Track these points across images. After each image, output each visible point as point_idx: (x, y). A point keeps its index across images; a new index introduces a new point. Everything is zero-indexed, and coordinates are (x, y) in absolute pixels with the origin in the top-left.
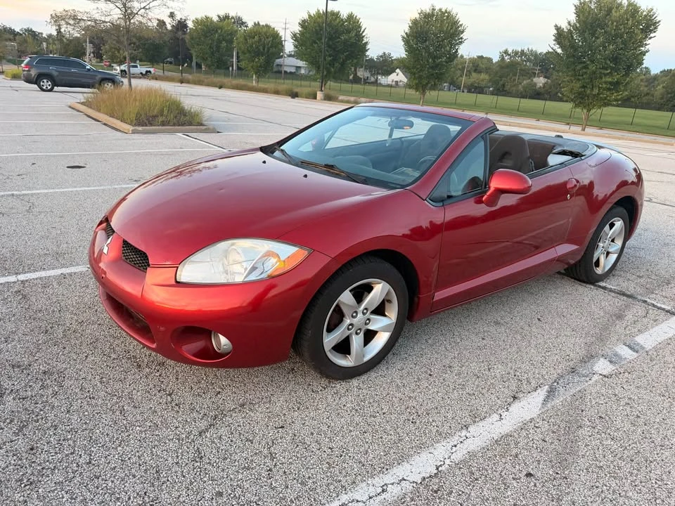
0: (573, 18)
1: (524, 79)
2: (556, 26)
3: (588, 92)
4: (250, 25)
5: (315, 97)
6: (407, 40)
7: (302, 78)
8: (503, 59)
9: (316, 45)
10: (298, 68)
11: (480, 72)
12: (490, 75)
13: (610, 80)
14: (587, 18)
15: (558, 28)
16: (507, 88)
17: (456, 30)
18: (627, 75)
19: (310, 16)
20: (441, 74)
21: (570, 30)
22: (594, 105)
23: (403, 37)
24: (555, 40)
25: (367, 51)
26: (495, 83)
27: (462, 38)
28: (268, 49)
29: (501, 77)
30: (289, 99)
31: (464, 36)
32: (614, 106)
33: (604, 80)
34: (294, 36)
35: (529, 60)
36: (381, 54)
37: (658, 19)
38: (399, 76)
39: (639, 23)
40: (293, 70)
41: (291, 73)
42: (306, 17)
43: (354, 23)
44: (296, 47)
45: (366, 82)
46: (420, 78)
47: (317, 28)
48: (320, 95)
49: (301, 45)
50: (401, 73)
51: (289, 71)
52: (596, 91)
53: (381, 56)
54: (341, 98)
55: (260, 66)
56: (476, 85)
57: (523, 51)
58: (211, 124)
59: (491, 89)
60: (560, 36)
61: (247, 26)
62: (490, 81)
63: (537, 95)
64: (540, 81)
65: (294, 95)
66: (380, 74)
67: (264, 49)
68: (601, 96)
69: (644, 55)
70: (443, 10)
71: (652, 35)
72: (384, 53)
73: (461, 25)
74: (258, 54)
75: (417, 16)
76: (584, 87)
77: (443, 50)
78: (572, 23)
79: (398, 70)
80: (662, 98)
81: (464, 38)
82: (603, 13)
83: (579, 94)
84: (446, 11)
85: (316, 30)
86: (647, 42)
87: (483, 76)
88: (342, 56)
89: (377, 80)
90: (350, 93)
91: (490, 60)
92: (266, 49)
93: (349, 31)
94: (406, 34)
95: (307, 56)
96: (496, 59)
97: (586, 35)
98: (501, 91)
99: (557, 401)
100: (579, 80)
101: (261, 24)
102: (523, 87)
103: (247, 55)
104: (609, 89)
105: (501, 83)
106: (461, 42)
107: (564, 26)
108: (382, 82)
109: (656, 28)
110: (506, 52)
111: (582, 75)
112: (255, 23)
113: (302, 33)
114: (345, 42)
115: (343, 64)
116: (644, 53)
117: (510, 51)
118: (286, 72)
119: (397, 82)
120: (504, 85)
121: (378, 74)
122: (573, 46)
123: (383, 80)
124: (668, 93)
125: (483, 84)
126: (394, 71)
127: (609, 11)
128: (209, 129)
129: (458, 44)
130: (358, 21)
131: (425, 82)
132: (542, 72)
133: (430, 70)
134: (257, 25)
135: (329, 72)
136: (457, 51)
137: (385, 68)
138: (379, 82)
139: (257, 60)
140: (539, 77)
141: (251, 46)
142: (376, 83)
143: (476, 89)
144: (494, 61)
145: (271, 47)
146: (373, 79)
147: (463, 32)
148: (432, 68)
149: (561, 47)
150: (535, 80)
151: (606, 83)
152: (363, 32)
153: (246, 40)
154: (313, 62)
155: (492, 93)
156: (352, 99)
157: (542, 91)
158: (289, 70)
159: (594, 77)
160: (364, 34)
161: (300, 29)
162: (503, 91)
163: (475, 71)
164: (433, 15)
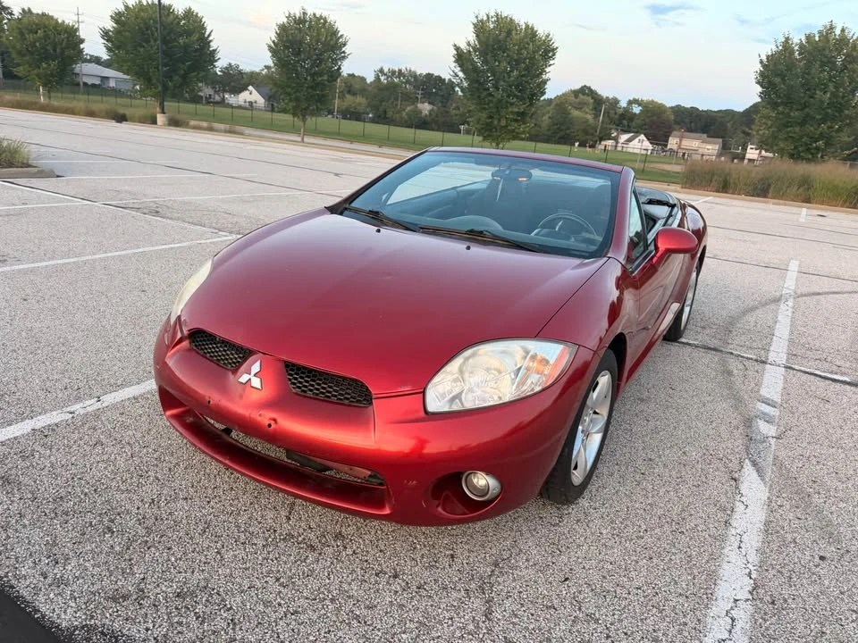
0: (472, 38)
1: (406, 106)
2: (455, 46)
3: (496, 122)
4: (17, 12)
5: (154, 122)
6: (274, 51)
7: (116, 93)
8: (378, 78)
9: (142, 50)
10: (105, 79)
11: (354, 94)
12: (367, 99)
13: (516, 110)
14: (488, 38)
15: (457, 48)
16: (390, 114)
17: (336, 43)
18: (531, 104)
19: (127, 7)
20: (323, 96)
21: (470, 51)
22: (503, 139)
23: (270, 47)
24: (455, 62)
25: (216, 61)
26: (375, 108)
27: (344, 52)
28: (63, 51)
29: (381, 101)
30: (114, 123)
31: (347, 49)
32: (523, 139)
33: (510, 110)
34: (106, 34)
35: (408, 82)
36: (225, 66)
37: (555, 45)
38: (251, 96)
39: (539, 48)
40: (97, 82)
41: (94, 86)
42: (122, 8)
43: (195, 22)
44: (109, 49)
45: (209, 101)
46: (297, 99)
47: (142, 26)
48: (161, 118)
49: (118, 48)
50: (254, 92)
51: (90, 83)
52: (503, 123)
53: (226, 68)
54: (192, 123)
55: (52, 75)
56: (352, 110)
57: (400, 71)
58: (45, 163)
59: (370, 115)
60: (461, 58)
61: (11, 14)
62: (369, 105)
63: (423, 124)
64: (425, 108)
65: (121, 118)
66: (227, 92)
67: (55, 50)
68: (509, 128)
69: (546, 83)
70: (318, 16)
71: (551, 62)
72: (230, 64)
73: (342, 36)
74: (46, 57)
75: (285, 20)
76: (491, 117)
77: (323, 66)
78: (472, 42)
79: (250, 88)
80: (549, 130)
81: (348, 52)
82: (503, 35)
83: (487, 124)
84: (321, 16)
85: (140, 28)
86: (547, 70)
87: (359, 99)
88: (182, 66)
89: (223, 99)
90: (196, 115)
91: (363, 79)
92: (58, 50)
93: (189, 33)
94: (274, 42)
95: (129, 64)
96: (370, 78)
97: (489, 57)
98: (382, 118)
99: (769, 474)
100: (485, 109)
101: (34, 11)
102: (407, 114)
103: (27, 58)
104: (516, 120)
105: (381, 109)
106: (344, 58)
107: (463, 46)
108: (231, 102)
109: (554, 55)
110: (381, 71)
111: (488, 104)
112: (23, 10)
113: (117, 32)
114: (186, 46)
115: (184, 77)
116: (545, 82)
117: (386, 70)
118: (85, 84)
119: (251, 103)
120: (385, 112)
121: (225, 91)
122: (476, 69)
123: (231, 99)
124: (554, 125)
125: (361, 109)
126: (245, 89)
127: (509, 33)
128: (42, 171)
129: (340, 59)
130: (201, 21)
131: (304, 105)
132: (424, 97)
133: (310, 90)
134: (27, 12)
135: (165, 88)
136: (339, 68)
137: (232, 84)
138: (226, 101)
139: (44, 65)
140: (423, 103)
141: (33, 45)
142: (222, 103)
143: (352, 115)
144: (368, 82)
145: (68, 47)
146: (217, 98)
147: (345, 45)
148: (312, 87)
149: (462, 70)
150: (420, 106)
151: (512, 113)
152: (209, 35)
153: (22, 34)
154: (140, 72)
155: (373, 121)
156: (205, 124)
157: (429, 119)
158: (90, 81)
159: (500, 105)
160: (210, 38)
161: (115, 25)
162: (386, 118)
163: (349, 92)
164: (306, 21)
